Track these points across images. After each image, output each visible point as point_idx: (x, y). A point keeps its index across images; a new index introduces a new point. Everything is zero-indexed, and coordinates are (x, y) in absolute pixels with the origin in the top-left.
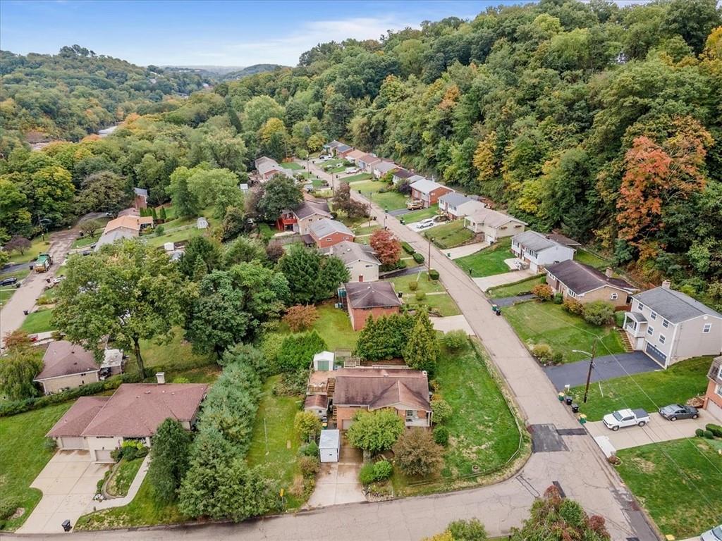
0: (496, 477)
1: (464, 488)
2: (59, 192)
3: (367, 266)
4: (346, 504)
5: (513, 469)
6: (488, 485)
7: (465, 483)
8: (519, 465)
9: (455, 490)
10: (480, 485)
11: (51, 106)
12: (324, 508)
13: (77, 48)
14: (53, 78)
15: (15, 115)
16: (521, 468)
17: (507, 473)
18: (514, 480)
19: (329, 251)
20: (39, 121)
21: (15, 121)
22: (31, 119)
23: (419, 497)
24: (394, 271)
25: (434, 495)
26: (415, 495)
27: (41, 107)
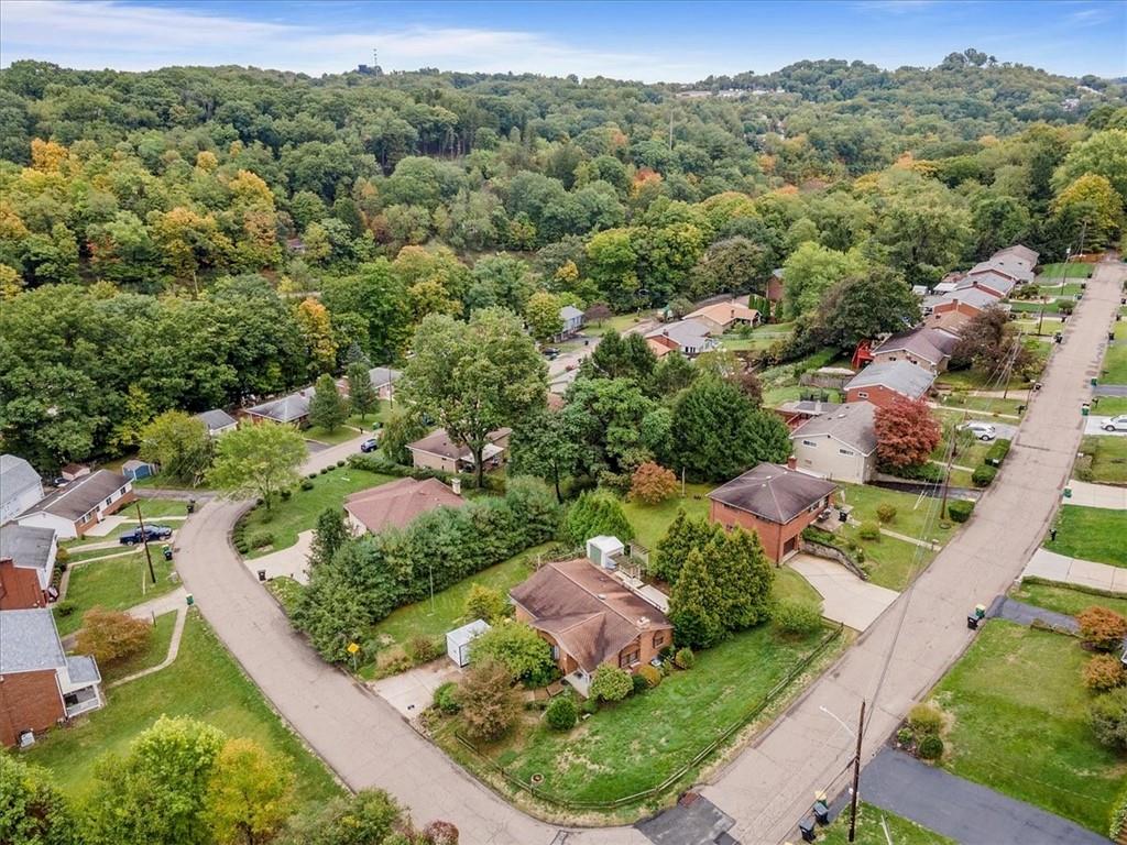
0: (540, 810)
1: (493, 788)
2: (678, 257)
3: (841, 451)
4: (394, 709)
5: (572, 819)
6: (522, 810)
7: (503, 784)
8: (588, 822)
9: (483, 781)
10: (511, 801)
11: (850, 145)
12: (377, 696)
13: (971, 54)
14: (904, 103)
15: (799, 157)
16: (585, 827)
17: (560, 816)
18: (553, 831)
19: (814, 409)
20: (825, 167)
21: (796, 165)
22: (816, 162)
23: (447, 757)
24: (916, 482)
25: (460, 768)
26: (447, 750)
27: (837, 147)
